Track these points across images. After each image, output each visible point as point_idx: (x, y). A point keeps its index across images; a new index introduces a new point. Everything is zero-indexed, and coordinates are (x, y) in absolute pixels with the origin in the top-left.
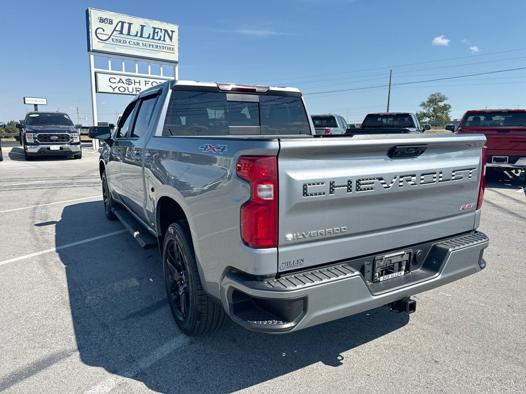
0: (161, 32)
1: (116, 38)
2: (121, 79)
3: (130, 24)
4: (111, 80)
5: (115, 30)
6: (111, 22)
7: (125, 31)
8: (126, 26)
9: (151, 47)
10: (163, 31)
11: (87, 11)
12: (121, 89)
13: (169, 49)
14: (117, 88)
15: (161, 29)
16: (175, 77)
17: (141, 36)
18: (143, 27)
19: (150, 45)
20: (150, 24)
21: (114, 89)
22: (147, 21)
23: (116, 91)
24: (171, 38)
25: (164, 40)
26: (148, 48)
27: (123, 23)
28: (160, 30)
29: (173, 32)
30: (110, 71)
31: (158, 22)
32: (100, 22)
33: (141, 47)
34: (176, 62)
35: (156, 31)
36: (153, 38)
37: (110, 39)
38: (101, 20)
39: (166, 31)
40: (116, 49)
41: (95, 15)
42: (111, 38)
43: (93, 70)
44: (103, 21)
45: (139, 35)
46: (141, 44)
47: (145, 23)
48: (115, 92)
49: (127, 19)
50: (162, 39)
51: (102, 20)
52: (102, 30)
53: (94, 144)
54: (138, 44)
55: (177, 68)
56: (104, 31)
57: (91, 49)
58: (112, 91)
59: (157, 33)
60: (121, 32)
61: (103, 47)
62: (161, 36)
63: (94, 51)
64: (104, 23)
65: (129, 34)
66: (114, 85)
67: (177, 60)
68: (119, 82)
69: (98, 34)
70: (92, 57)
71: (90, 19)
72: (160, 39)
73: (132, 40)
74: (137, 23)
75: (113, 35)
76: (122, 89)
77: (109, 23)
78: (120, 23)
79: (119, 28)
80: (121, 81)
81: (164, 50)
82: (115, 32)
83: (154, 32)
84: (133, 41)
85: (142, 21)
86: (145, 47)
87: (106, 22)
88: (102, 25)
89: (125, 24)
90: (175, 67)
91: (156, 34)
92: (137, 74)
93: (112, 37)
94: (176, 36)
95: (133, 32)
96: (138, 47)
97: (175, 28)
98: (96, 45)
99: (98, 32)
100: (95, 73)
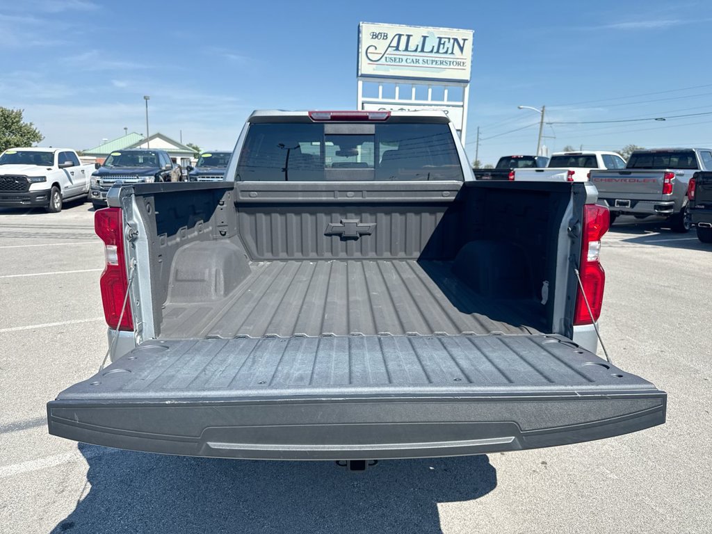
0: (449, 42)
1: (390, 56)
2: (393, 110)
3: (409, 36)
5: (389, 46)
6: (386, 37)
7: (402, 46)
8: (404, 39)
9: (434, 63)
10: (452, 41)
11: (359, 26)
13: (458, 64)
15: (449, 39)
16: (463, 101)
17: (422, 50)
18: (425, 38)
19: (432, 61)
20: (435, 33)
22: (431, 29)
24: (462, 49)
25: (452, 53)
26: (430, 66)
27: (400, 36)
28: (447, 40)
29: (465, 40)
30: (380, 100)
31: (446, 29)
32: (373, 38)
33: (421, 65)
34: (467, 82)
35: (442, 42)
36: (438, 52)
37: (383, 59)
38: (373, 35)
39: (456, 40)
40: (389, 71)
41: (367, 29)
42: (384, 58)
43: (361, 99)
44: (377, 37)
45: (419, 49)
46: (421, 61)
47: (428, 32)
49: (404, 29)
50: (450, 51)
51: (375, 36)
52: (374, 48)
54: (417, 61)
55: (467, 90)
56: (376, 48)
57: (360, 73)
59: (444, 44)
60: (397, 48)
61: (374, 70)
62: (448, 48)
63: (363, 76)
64: (377, 39)
65: (406, 49)
67: (467, 77)
69: (369, 55)
70: (360, 83)
71: (360, 36)
72: (446, 52)
73: (409, 57)
74: (417, 33)
75: (387, 52)
77: (383, 39)
78: (397, 37)
79: (394, 43)
81: (452, 66)
82: (390, 49)
83: (440, 43)
84: (411, 58)
85: (423, 31)
86: (426, 65)
87: (379, 37)
88: (375, 42)
89: (402, 37)
90: (464, 87)
91: (442, 46)
92: (413, 101)
93: (385, 55)
94: (468, 46)
95: (412, 46)
96: (417, 65)
97: (467, 34)
98: (366, 68)
99: (368, 51)
100: (363, 104)
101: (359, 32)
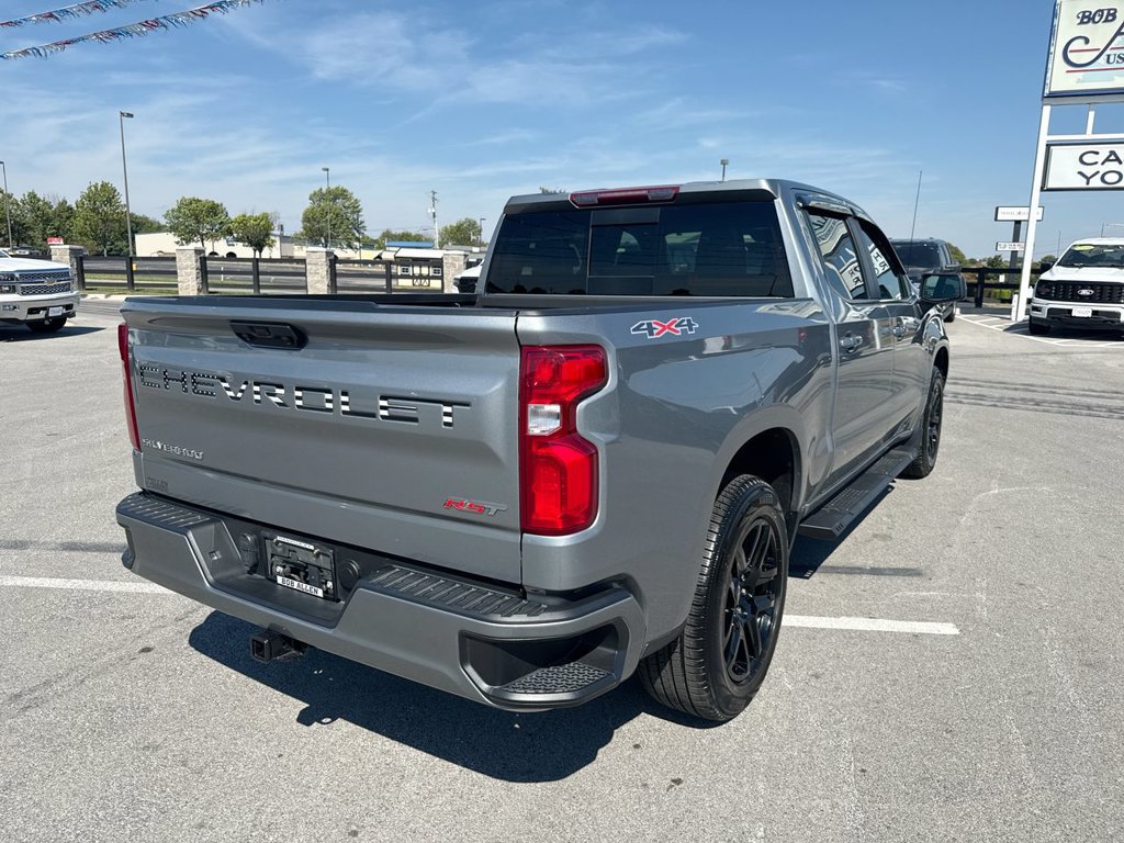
1: (1118, 52)
2: (1112, 153)
4: (1085, 159)
5: (1117, 33)
6: (1111, 17)
12: (1107, 178)
14: (1099, 176)
21: (1088, 179)
23: (1096, 182)
30: (1089, 136)
32: (1082, 23)
37: (1103, 59)
38: (1084, 17)
40: (1112, 80)
41: (1072, 7)
42: (1104, 57)
43: (1044, 138)
44: (1092, 19)
48: (1091, 185)
51: (1087, 18)
52: (1082, 41)
53: (1014, 310)
56: (1087, 41)
57: (1047, 91)
58: (1082, 183)
61: (1079, 81)
63: (1053, 95)
64: (1091, 24)
66: (1089, 171)
68: (1107, 160)
69: (1069, 55)
70: (1047, 110)
71: (1056, 22)
75: (1112, 45)
76: (1112, 178)
77: (1106, 21)
80: (1113, 157)
82: (1119, 38)
87: (1097, 19)
88: (1087, 30)
93: (1108, 52)
98: (1061, 79)
99: (1070, 48)
100: (1048, 146)
101: (1055, 15)
